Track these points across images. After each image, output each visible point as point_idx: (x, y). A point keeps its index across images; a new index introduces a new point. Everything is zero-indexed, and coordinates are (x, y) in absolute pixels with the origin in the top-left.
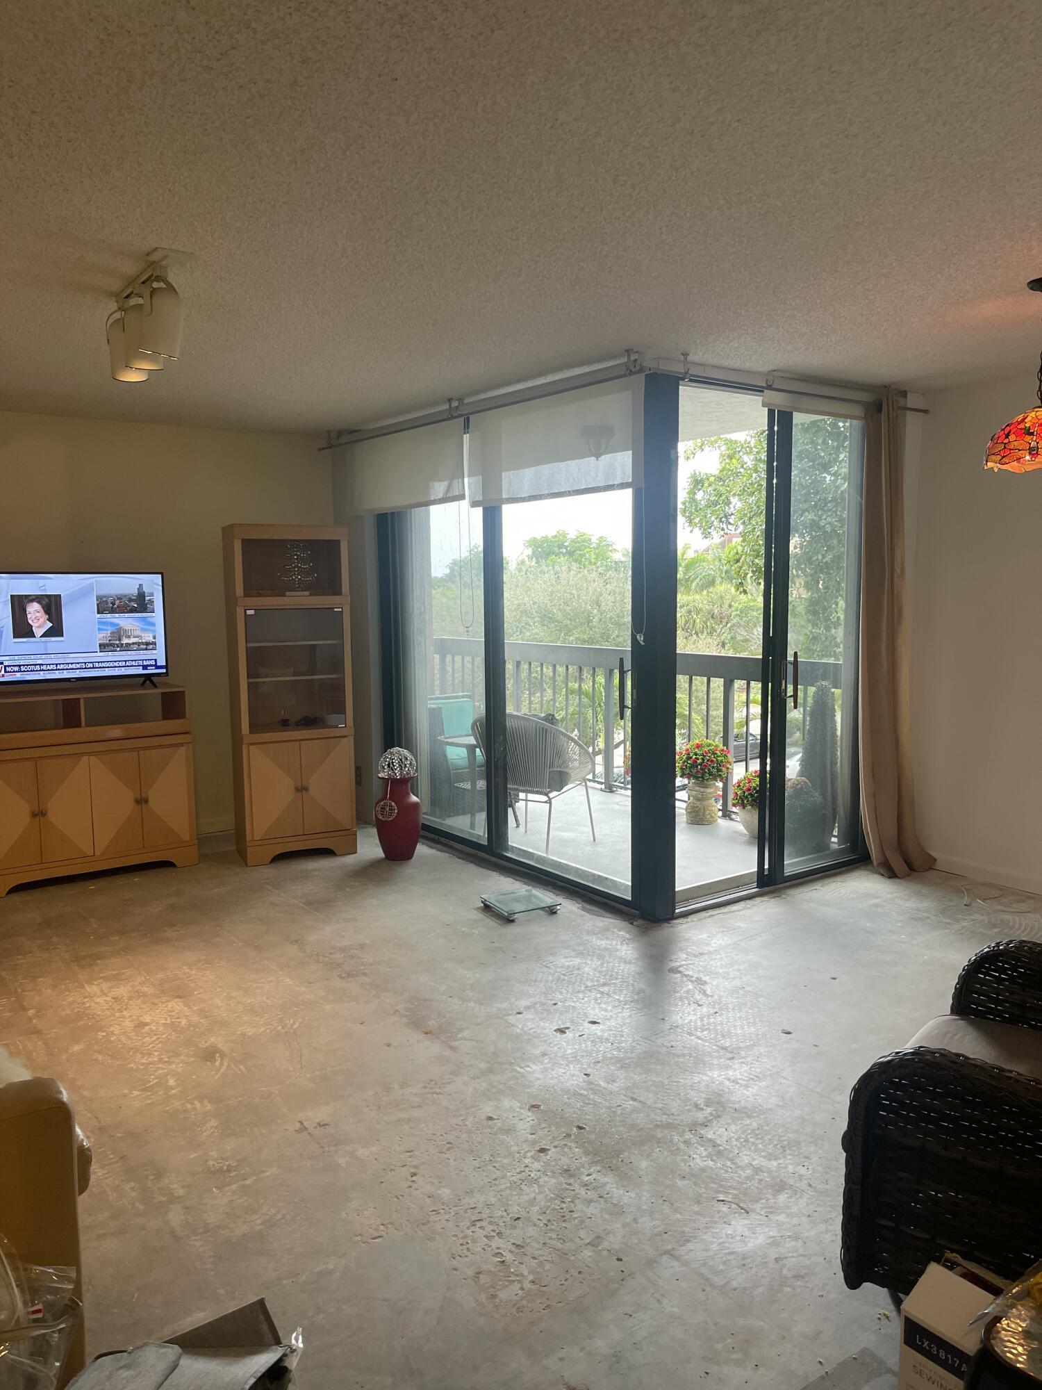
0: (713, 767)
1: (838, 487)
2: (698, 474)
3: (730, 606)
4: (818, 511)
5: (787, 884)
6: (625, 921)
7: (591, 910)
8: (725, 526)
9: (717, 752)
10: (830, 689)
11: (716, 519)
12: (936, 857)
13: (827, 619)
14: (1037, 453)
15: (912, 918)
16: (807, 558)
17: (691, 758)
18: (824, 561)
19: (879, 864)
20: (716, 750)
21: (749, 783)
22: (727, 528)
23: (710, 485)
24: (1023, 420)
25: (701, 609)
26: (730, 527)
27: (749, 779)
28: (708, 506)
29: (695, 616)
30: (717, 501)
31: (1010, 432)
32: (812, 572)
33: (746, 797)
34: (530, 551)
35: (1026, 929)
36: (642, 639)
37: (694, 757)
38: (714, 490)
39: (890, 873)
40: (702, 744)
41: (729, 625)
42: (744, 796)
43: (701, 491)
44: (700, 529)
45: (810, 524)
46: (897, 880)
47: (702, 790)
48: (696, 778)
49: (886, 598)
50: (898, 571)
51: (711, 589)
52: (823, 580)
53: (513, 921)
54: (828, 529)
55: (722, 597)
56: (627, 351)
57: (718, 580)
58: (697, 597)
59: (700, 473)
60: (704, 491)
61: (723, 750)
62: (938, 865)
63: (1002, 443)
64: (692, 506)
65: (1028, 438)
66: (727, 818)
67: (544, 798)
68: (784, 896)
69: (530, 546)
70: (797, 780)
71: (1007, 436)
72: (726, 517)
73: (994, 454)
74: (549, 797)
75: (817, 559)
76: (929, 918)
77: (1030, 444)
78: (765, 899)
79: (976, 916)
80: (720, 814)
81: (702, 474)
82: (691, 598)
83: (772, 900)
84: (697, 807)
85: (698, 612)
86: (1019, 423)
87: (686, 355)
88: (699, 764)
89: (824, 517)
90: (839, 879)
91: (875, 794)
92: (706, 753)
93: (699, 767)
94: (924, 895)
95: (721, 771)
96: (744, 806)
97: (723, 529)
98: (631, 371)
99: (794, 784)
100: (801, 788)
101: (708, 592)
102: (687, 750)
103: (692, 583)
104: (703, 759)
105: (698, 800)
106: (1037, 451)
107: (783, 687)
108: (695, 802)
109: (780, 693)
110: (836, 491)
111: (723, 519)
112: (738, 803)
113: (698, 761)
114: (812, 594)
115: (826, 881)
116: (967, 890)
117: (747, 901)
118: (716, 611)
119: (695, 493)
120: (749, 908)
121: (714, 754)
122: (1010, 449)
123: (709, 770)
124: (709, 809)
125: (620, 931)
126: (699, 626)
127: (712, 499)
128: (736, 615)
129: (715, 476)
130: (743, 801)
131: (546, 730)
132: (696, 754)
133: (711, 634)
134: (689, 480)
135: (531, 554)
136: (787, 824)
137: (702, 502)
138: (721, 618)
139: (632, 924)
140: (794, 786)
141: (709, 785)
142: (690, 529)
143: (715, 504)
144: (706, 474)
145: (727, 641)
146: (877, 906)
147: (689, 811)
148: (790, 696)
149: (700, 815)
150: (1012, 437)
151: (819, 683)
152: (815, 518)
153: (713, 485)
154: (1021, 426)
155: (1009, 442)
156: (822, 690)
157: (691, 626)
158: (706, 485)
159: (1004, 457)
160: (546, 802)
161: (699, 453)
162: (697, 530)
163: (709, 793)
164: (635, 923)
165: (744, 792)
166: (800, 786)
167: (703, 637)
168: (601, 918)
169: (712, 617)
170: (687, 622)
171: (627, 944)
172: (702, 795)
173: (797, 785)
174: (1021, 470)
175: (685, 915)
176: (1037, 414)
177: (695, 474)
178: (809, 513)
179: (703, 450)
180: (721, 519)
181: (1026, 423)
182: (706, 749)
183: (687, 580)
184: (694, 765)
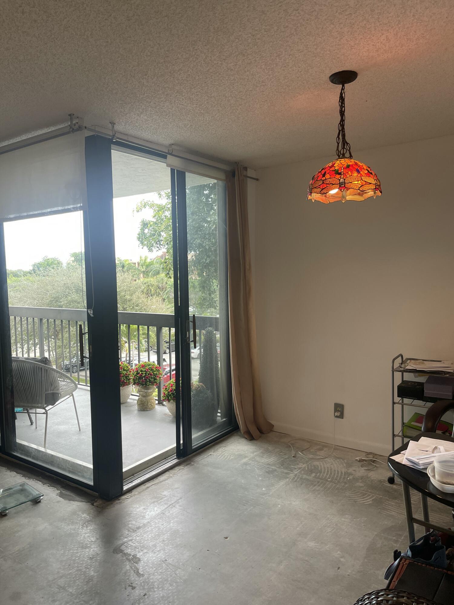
0: (152, 378)
1: (210, 228)
2: (145, 220)
3: (166, 283)
4: (202, 239)
5: (194, 454)
6: (88, 502)
7: (66, 495)
8: (159, 246)
9: (154, 369)
10: (213, 331)
11: (154, 242)
12: (273, 424)
13: (209, 290)
14: (345, 186)
15: (267, 472)
16: (198, 262)
17: (139, 373)
18: (206, 262)
19: (245, 432)
20: (153, 368)
21: (171, 387)
22: (160, 247)
23: (151, 226)
24: (333, 166)
25: (154, 285)
26: (161, 246)
27: (171, 385)
28: (150, 236)
29: (151, 288)
30: (155, 234)
31: (325, 173)
32: (201, 267)
33: (170, 395)
34: (73, 259)
35: (328, 471)
36: (92, 313)
37: (141, 373)
38: (153, 229)
39: (251, 437)
40: (145, 365)
41: (166, 291)
42: (169, 395)
43: (147, 229)
44: (147, 247)
45: (199, 245)
46: (255, 442)
47: (146, 391)
48: (143, 385)
49: (242, 283)
50: (247, 267)
51: (158, 276)
52: (206, 272)
53: (5, 515)
54: (207, 248)
55: (162, 279)
56: (70, 115)
57: (161, 272)
58: (152, 279)
59: (146, 220)
60: (148, 229)
61: (157, 367)
62: (275, 429)
63: (321, 180)
64: (143, 236)
65: (338, 176)
66: (161, 405)
67: (43, 411)
68: (192, 463)
69: (73, 256)
70: (198, 386)
71: (324, 175)
72: (159, 241)
73: (315, 188)
74: (45, 410)
75: (203, 261)
76: (275, 470)
77: (340, 180)
78: (181, 467)
79: (301, 465)
80: (157, 402)
81: (147, 221)
82: (148, 280)
83: (186, 467)
84: (143, 401)
85: (152, 286)
86: (331, 167)
87: (113, 124)
88: (144, 377)
89: (205, 242)
90: (223, 444)
91: (240, 393)
92: (147, 370)
93: (144, 378)
94: (271, 452)
95: (156, 379)
96: (169, 401)
97: (158, 247)
98: (73, 129)
99: (196, 387)
100: (200, 390)
101: (156, 277)
102: (137, 369)
103: (149, 273)
104: (146, 374)
105: (144, 397)
106: (345, 185)
107: (188, 336)
108: (142, 398)
109: (186, 340)
110: (209, 230)
111: (158, 243)
112: (166, 399)
113: (143, 375)
114: (201, 278)
115: (217, 447)
116: (292, 444)
117: (170, 471)
118: (160, 285)
119: (144, 230)
120: (171, 477)
121: (152, 370)
122: (327, 184)
123: (149, 379)
124: (151, 401)
125: (83, 514)
126: (153, 292)
127: (152, 233)
128: (169, 287)
129: (153, 222)
130: (168, 398)
131: (41, 368)
132: (142, 371)
133: (158, 296)
134: (141, 223)
135: (74, 260)
136: (193, 412)
137: (148, 234)
138: (162, 288)
139: (93, 504)
140: (196, 390)
141: (150, 388)
142: (142, 246)
143: (154, 235)
144: (149, 221)
145: (166, 298)
146: (246, 464)
147: (139, 403)
148: (192, 341)
149: (145, 406)
150: (327, 176)
151: (207, 329)
152: (200, 242)
153: (152, 226)
154: (333, 169)
155: (326, 179)
156: (209, 333)
157: (149, 292)
158: (149, 226)
159: (323, 189)
160: (44, 413)
161: (143, 209)
162: (145, 247)
163: (150, 392)
164: (95, 504)
165: (169, 392)
166: (199, 388)
167: (155, 297)
168: (71, 502)
169: (159, 288)
170: (147, 290)
171: (87, 527)
172: (146, 394)
173: (198, 388)
174: (327, 202)
175: (130, 490)
176: (341, 162)
177: (143, 220)
178: (198, 240)
179: (145, 208)
180: (157, 242)
181: (335, 167)
182: (147, 368)
183: (147, 272)
184: (141, 377)
